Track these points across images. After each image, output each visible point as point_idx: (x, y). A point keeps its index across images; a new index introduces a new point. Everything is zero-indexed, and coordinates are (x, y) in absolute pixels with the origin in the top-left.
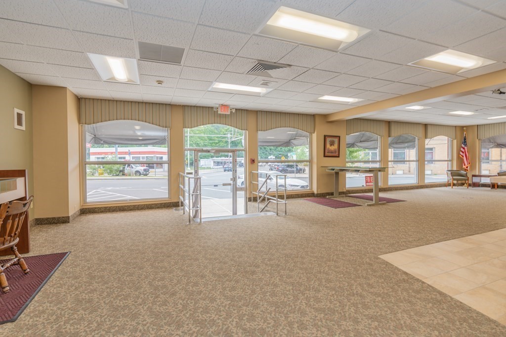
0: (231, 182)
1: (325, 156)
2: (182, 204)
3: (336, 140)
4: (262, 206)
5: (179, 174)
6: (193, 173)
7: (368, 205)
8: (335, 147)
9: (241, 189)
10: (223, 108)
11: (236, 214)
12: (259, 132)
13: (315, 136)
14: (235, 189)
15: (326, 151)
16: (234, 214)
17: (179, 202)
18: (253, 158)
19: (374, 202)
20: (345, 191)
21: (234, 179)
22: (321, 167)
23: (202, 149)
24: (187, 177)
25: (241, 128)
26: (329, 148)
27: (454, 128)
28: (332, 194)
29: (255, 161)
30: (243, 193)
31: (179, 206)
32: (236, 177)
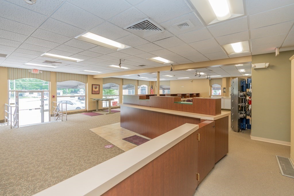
0: (41, 107)
1: (92, 94)
2: (7, 121)
3: (98, 87)
4: (56, 118)
5: (4, 104)
6: (15, 104)
7: (106, 114)
8: (98, 89)
9: (46, 111)
10: (34, 70)
11: (43, 122)
12: (57, 82)
13: (87, 84)
14: (43, 111)
15: (93, 92)
16: (42, 122)
17: (4, 120)
18: (54, 95)
19: (109, 113)
20: (102, 109)
21: (42, 106)
22: (90, 99)
23: (21, 91)
24: (10, 106)
25: (46, 80)
26: (94, 90)
27: (149, 82)
28: (95, 110)
29: (55, 97)
30: (48, 112)
31: (4, 122)
32: (44, 105)
